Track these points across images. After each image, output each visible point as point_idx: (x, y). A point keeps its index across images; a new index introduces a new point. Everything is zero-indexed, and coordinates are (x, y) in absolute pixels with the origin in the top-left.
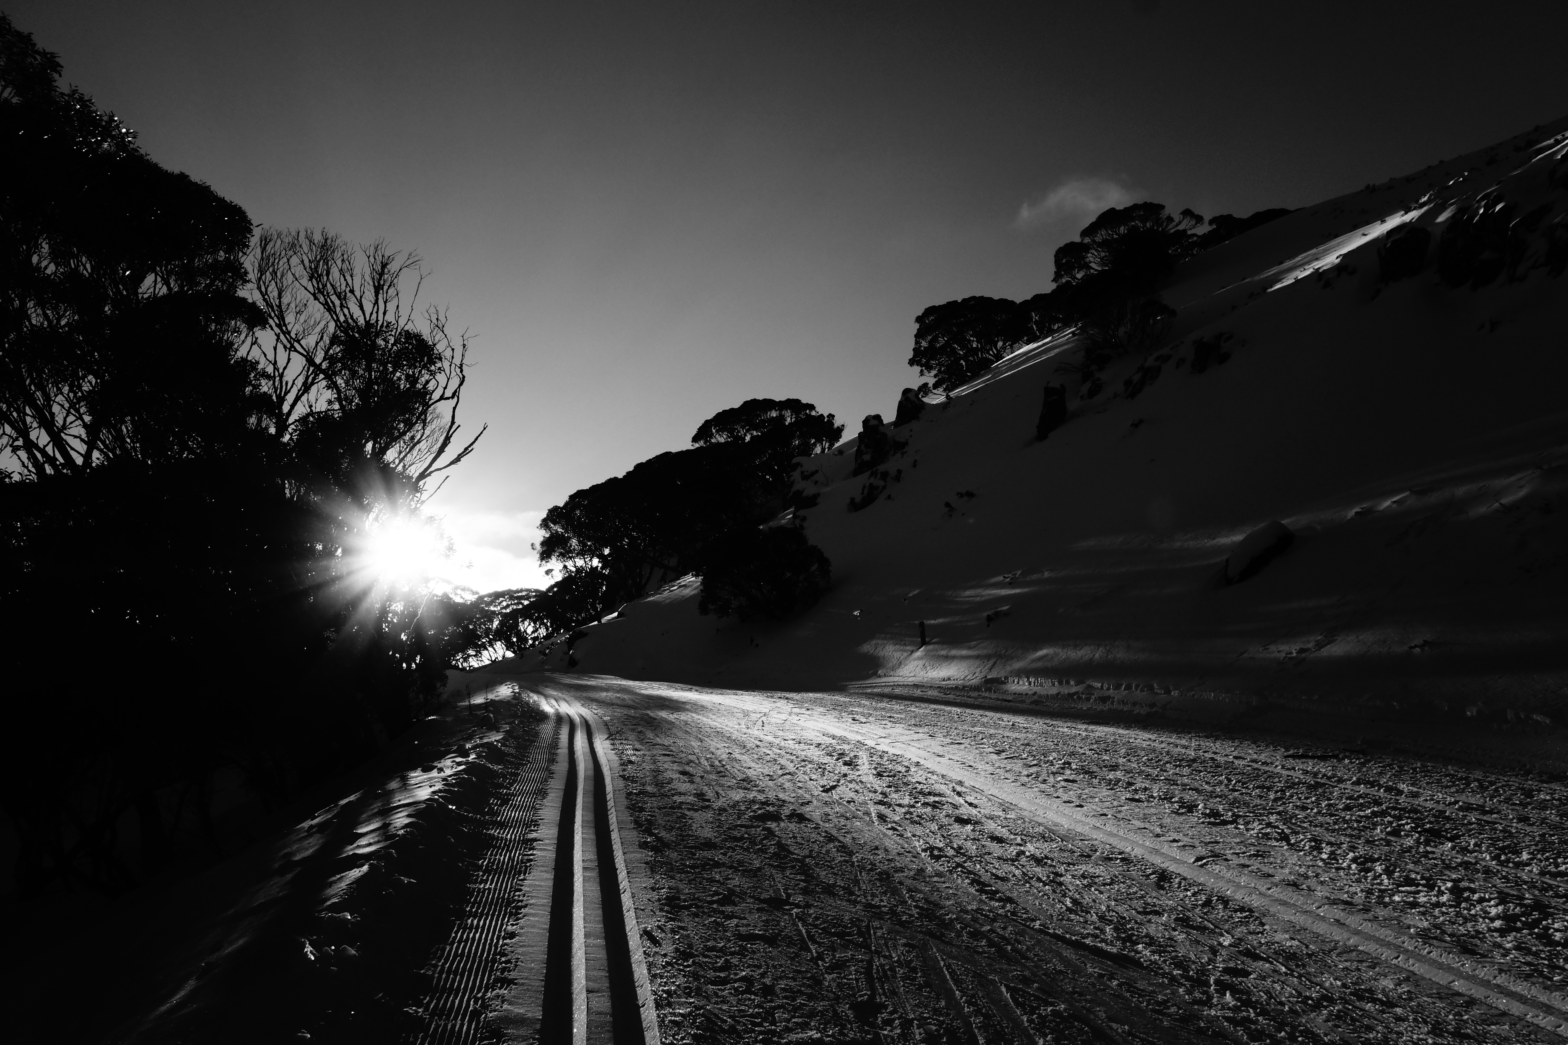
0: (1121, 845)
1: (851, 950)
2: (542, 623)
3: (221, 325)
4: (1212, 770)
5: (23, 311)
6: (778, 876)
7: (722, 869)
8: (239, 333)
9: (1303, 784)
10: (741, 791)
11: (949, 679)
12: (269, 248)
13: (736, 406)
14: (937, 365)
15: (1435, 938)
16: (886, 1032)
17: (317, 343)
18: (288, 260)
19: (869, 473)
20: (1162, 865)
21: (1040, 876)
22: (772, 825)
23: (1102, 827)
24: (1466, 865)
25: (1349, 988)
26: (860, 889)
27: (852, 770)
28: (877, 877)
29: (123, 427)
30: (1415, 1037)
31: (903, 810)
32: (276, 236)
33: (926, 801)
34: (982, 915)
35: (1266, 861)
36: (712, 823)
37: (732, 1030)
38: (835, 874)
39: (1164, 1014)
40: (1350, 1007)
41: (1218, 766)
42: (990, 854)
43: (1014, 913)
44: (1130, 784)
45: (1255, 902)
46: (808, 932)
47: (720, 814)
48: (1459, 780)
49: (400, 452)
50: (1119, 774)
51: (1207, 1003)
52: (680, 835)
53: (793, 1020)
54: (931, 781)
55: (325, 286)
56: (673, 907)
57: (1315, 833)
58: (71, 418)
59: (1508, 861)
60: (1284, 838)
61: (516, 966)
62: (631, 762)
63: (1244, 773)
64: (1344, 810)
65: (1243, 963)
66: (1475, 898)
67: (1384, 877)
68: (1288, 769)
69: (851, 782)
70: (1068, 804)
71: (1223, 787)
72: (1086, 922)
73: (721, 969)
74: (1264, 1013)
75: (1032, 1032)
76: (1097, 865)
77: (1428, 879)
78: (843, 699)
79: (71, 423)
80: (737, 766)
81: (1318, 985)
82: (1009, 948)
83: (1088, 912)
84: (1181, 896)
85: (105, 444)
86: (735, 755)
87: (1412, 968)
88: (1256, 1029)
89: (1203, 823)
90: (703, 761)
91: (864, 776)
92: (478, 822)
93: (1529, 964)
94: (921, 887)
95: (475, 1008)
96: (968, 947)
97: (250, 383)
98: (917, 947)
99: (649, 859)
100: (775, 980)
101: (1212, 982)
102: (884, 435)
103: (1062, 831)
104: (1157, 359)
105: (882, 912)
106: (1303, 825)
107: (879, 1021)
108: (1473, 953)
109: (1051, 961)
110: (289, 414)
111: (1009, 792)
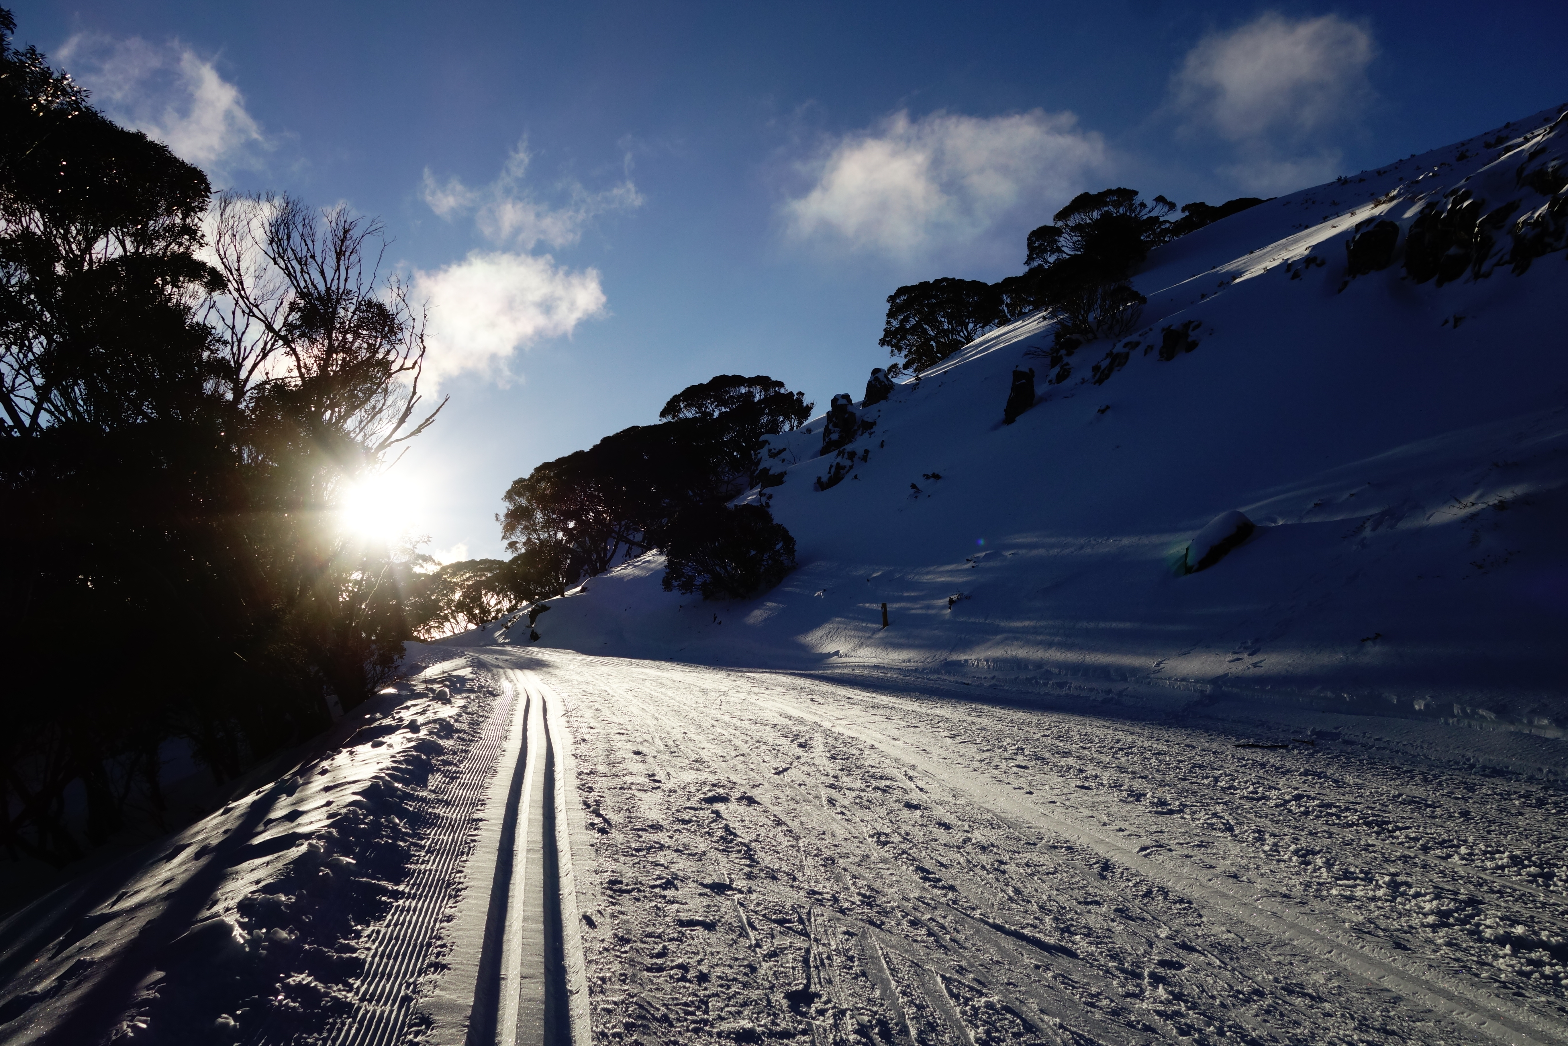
0: (1066, 835)
1: (790, 937)
2: (506, 596)
3: (178, 287)
6: (722, 859)
7: (666, 852)
8: (197, 296)
10: (693, 772)
11: (909, 661)
12: (228, 210)
13: (706, 381)
14: (907, 345)
15: (1369, 933)
16: (818, 1023)
17: (277, 309)
18: (248, 223)
19: (836, 452)
20: (1106, 855)
21: (985, 864)
22: (719, 806)
23: (1050, 814)
24: (1405, 859)
25: (1280, 982)
26: (804, 875)
27: (806, 752)
28: (822, 862)
29: (77, 390)
30: (1341, 1032)
31: (854, 794)
33: (878, 785)
34: (923, 903)
35: (1209, 851)
36: (661, 804)
37: (665, 1019)
38: (780, 859)
39: (1096, 1007)
40: (1280, 1002)
42: (936, 840)
43: (954, 902)
44: (1081, 771)
45: (1195, 893)
46: (748, 919)
47: (669, 796)
48: (1404, 772)
49: (361, 421)
50: (1071, 761)
51: (1138, 996)
52: (628, 817)
53: (727, 1009)
54: (883, 765)
55: (285, 251)
56: (615, 891)
57: (1260, 824)
58: (19, 381)
60: (1230, 829)
61: (451, 950)
62: (584, 740)
65: (1178, 955)
66: (1411, 893)
67: (1324, 870)
68: (1238, 758)
69: (803, 764)
70: (1018, 791)
71: (1172, 776)
72: (1026, 912)
73: (659, 955)
74: (1194, 1006)
75: (964, 1023)
76: (1042, 853)
77: (1366, 873)
79: (20, 385)
80: (691, 746)
81: (1250, 979)
82: (948, 937)
83: (1029, 902)
84: (1123, 886)
85: (56, 407)
86: (690, 735)
87: (1344, 963)
88: (1186, 1024)
89: (1150, 812)
90: (658, 742)
91: (818, 759)
92: (423, 800)
93: (1457, 960)
94: (866, 873)
95: (406, 994)
96: (908, 935)
97: (208, 349)
98: (856, 935)
99: (595, 841)
100: (712, 967)
101: (1146, 974)
102: (853, 414)
103: (1010, 818)
104: (1125, 346)
105: (824, 898)
106: (1248, 816)
107: (813, 1010)
108: (1405, 948)
109: (988, 952)
110: (246, 380)
111: (960, 779)
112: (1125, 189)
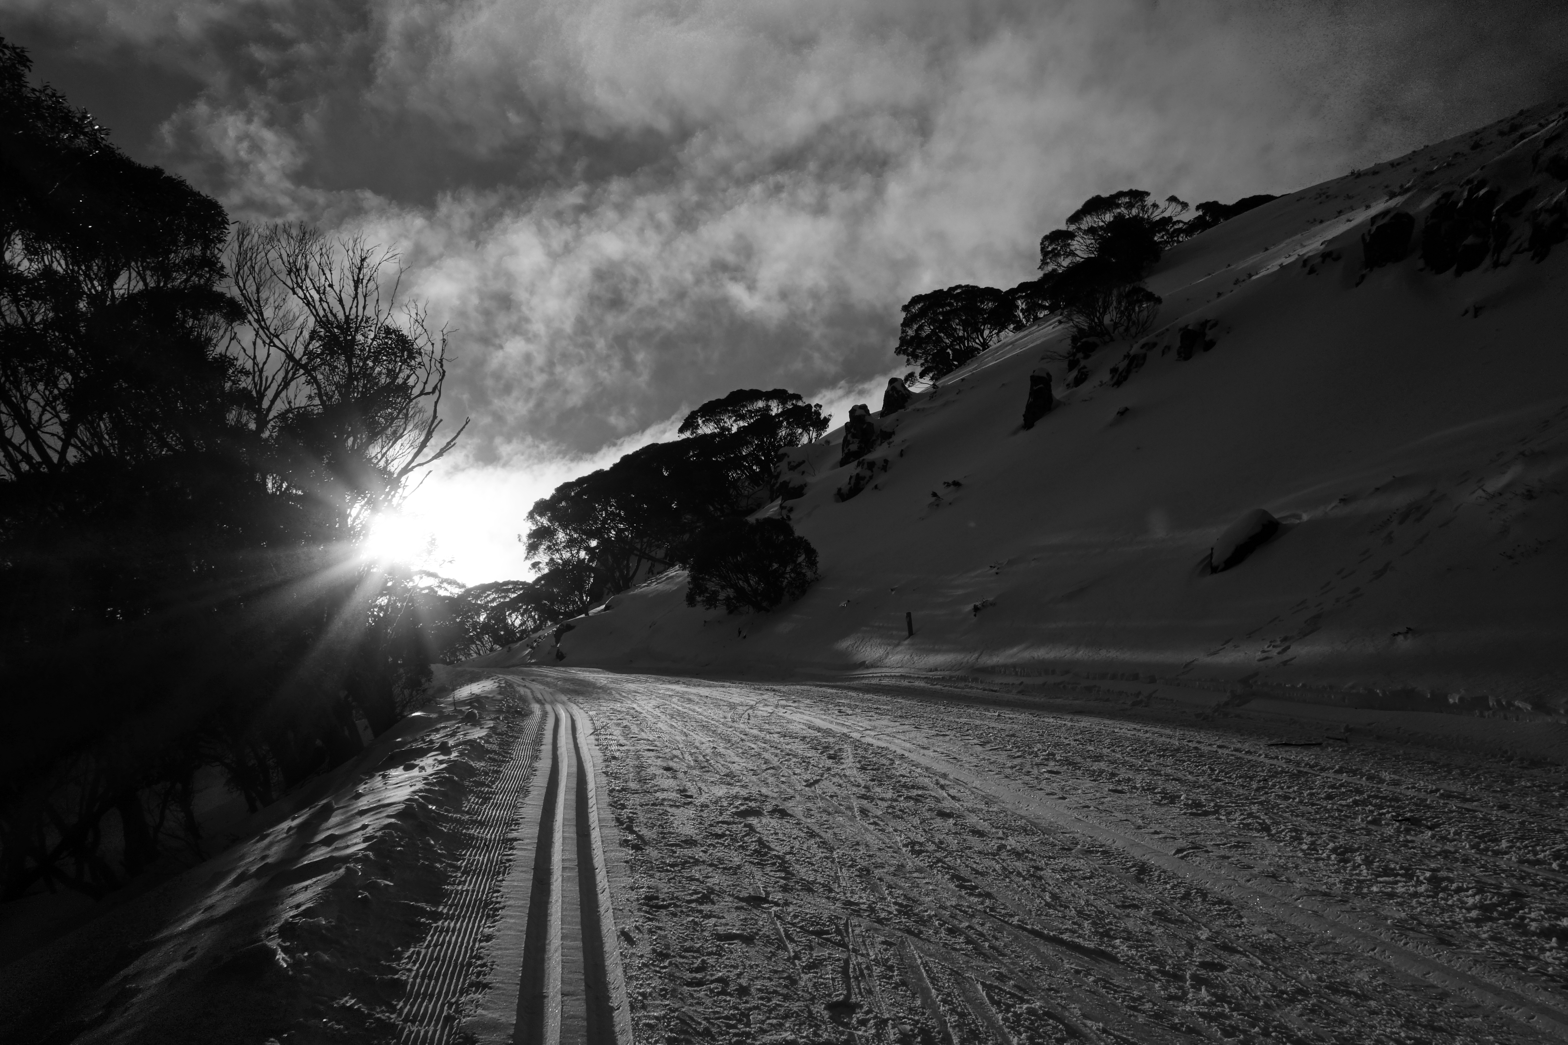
0: (1102, 838)
1: (828, 948)
2: (530, 616)
3: (199, 320)
4: (1196, 759)
6: (758, 874)
7: (701, 867)
8: (218, 328)
9: (1286, 772)
10: (724, 786)
11: (936, 670)
12: (246, 242)
13: (722, 396)
14: (923, 353)
15: (1412, 929)
16: (860, 1033)
17: (297, 338)
18: (266, 254)
19: (856, 463)
20: (1143, 859)
21: (1021, 870)
22: (753, 821)
23: (1084, 819)
24: (1445, 854)
25: (1324, 981)
26: (839, 886)
27: (837, 763)
28: (857, 873)
29: (101, 424)
30: (1388, 1030)
31: (886, 804)
32: (253, 231)
33: (910, 794)
34: (961, 911)
35: (1246, 852)
36: (694, 819)
37: (707, 1032)
38: (815, 871)
39: (1139, 1011)
40: (1325, 1001)
41: (1201, 756)
42: (970, 848)
43: (992, 909)
44: (1113, 775)
45: (1234, 894)
46: (786, 931)
47: (702, 811)
48: (1440, 767)
49: (382, 447)
50: (1102, 765)
51: (1182, 998)
52: (662, 833)
53: (768, 1021)
54: (914, 774)
55: (303, 280)
56: (652, 907)
57: (1297, 823)
58: (47, 416)
59: (1487, 849)
60: (1265, 828)
61: (492, 969)
62: (614, 758)
63: (1227, 763)
64: (1325, 799)
65: (1219, 957)
66: (1453, 888)
67: (1363, 867)
68: (1272, 758)
69: (834, 776)
70: (1051, 797)
71: (1206, 777)
72: (1064, 917)
73: (698, 970)
74: (1238, 1008)
75: (1006, 1030)
76: (1078, 858)
77: (1407, 869)
78: (830, 691)
79: (47, 421)
80: (721, 760)
81: (1293, 979)
82: (987, 944)
83: (1066, 907)
84: (1161, 889)
85: (82, 441)
86: (721, 750)
87: (1388, 960)
88: (1230, 1025)
89: (1185, 814)
90: (687, 756)
91: (848, 770)
92: (458, 821)
93: (1503, 954)
94: (901, 883)
95: (449, 1014)
96: (946, 944)
97: (229, 379)
98: (895, 944)
99: (629, 857)
100: (751, 980)
101: (1188, 977)
102: (870, 425)
103: (1044, 824)
104: (1143, 346)
105: (861, 909)
106: (1285, 815)
107: (854, 1021)
108: (1450, 944)
109: (1028, 958)
110: (269, 409)
111: (992, 786)
112: (1136, 191)
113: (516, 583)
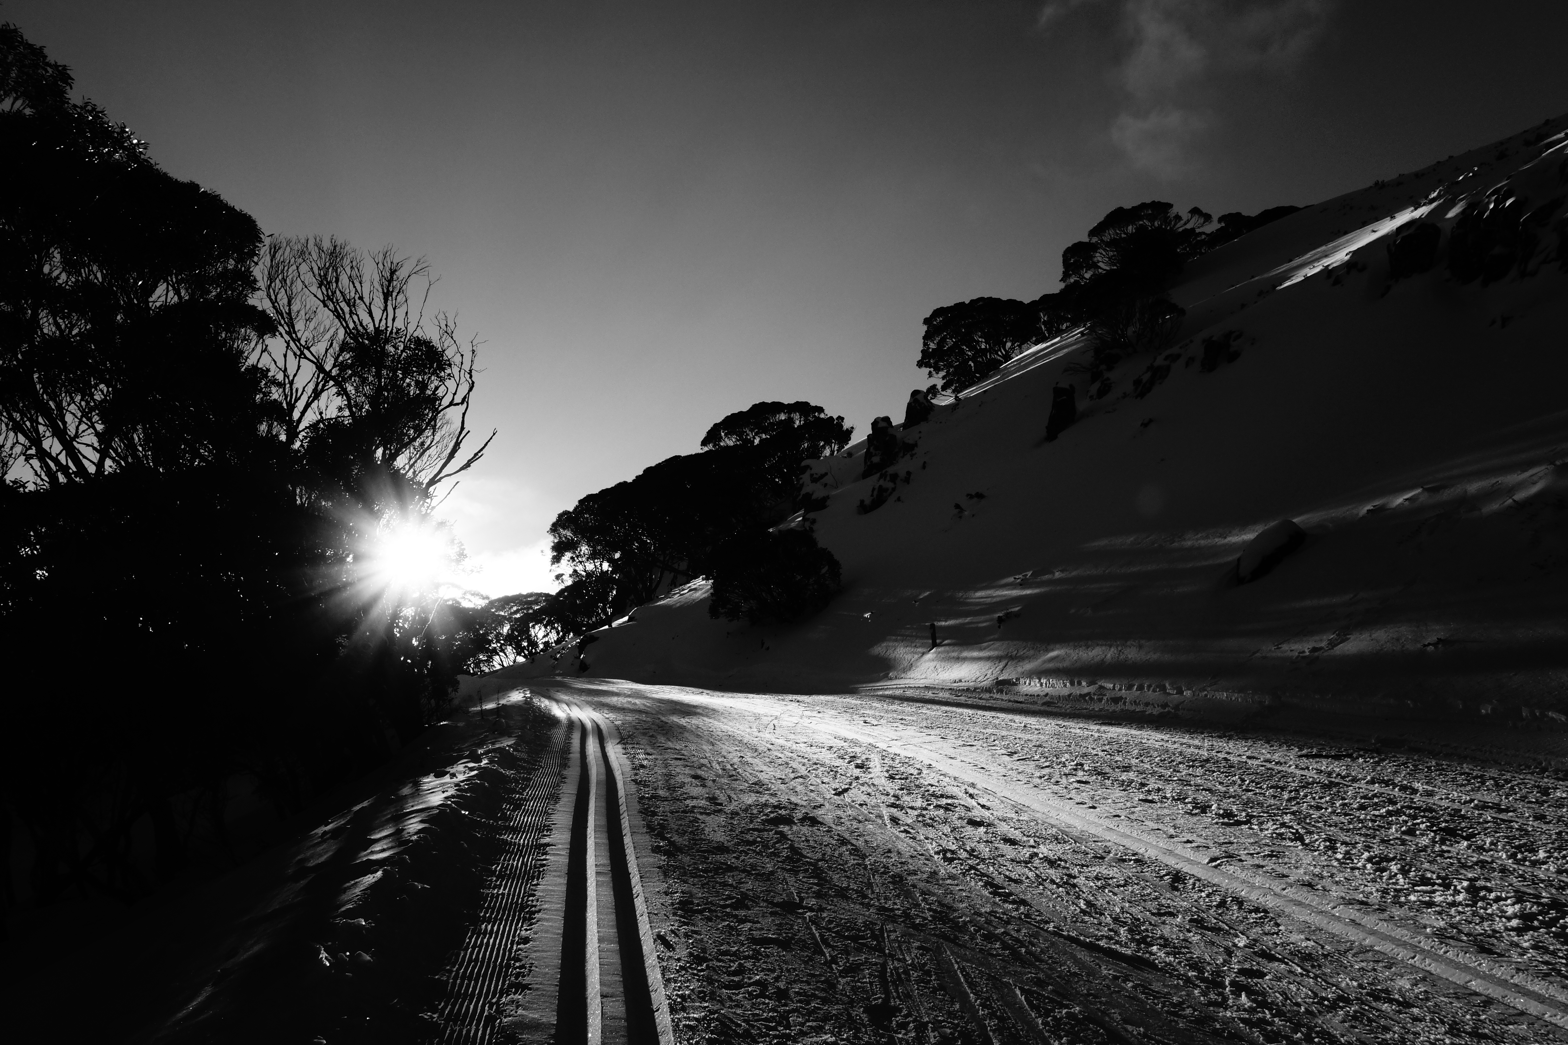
0: (1134, 847)
1: (865, 953)
2: (553, 628)
3: (231, 333)
4: (1225, 770)
5: (35, 322)
6: (791, 880)
7: (735, 873)
8: (249, 340)
9: (1317, 783)
10: (753, 795)
11: (960, 681)
12: (278, 256)
13: (745, 409)
14: (946, 366)
15: (1452, 938)
16: (900, 1036)
17: (327, 350)
18: (298, 267)
19: (878, 475)
20: (1176, 866)
21: (1054, 878)
22: (785, 829)
23: (1115, 828)
24: (1482, 864)
25: (1365, 988)
26: (873, 892)
27: (864, 772)
28: (890, 880)
29: (135, 436)
30: (1432, 1037)
31: (916, 813)
32: (285, 244)
33: (939, 803)
34: (996, 917)
35: (1280, 861)
36: (724, 826)
37: (747, 1034)
38: (848, 877)
39: (1180, 1016)
40: (1367, 1008)
41: (1231, 767)
42: (1003, 856)
43: (1028, 916)
44: (1143, 785)
45: (1270, 902)
46: (821, 935)
47: (732, 818)
48: (1474, 778)
49: (411, 458)
50: (1132, 775)
51: (1223, 1004)
52: (693, 840)
53: (808, 1024)
54: (943, 784)
55: (334, 293)
56: (686, 911)
57: (1330, 833)
58: (83, 427)
59: (1524, 859)
60: (1299, 838)
61: (530, 971)
62: (642, 766)
63: (1257, 773)
64: (1358, 809)
65: (1258, 964)
66: (1491, 897)
67: (1400, 876)
68: (1302, 769)
69: (863, 785)
70: (1081, 806)
71: (1236, 787)
72: (1100, 924)
73: (735, 973)
74: (1280, 1014)
75: (1047, 1034)
76: (1111, 866)
77: (1444, 879)
78: (854, 701)
79: (83, 431)
80: (749, 769)
81: (1333, 985)
82: (1023, 950)
83: (1102, 914)
84: (1196, 897)
85: (117, 453)
86: (747, 759)
87: (1429, 968)
88: (1272, 1030)
89: (1217, 823)
90: (716, 766)
91: (876, 779)
92: (492, 827)
93: (1546, 963)
94: (935, 889)
95: (490, 1013)
96: (982, 949)
97: (261, 390)
98: (931, 950)
99: (662, 863)
100: (789, 983)
101: (1227, 983)
102: (894, 437)
103: (1075, 833)
104: (1166, 358)
105: (895, 915)
106: (1318, 825)
107: (894, 1024)
108: (1490, 952)
109: (1065, 964)
110: (300, 420)
111: (1021, 794)
112: (1159, 202)
113: (540, 595)
